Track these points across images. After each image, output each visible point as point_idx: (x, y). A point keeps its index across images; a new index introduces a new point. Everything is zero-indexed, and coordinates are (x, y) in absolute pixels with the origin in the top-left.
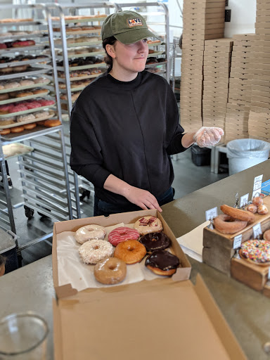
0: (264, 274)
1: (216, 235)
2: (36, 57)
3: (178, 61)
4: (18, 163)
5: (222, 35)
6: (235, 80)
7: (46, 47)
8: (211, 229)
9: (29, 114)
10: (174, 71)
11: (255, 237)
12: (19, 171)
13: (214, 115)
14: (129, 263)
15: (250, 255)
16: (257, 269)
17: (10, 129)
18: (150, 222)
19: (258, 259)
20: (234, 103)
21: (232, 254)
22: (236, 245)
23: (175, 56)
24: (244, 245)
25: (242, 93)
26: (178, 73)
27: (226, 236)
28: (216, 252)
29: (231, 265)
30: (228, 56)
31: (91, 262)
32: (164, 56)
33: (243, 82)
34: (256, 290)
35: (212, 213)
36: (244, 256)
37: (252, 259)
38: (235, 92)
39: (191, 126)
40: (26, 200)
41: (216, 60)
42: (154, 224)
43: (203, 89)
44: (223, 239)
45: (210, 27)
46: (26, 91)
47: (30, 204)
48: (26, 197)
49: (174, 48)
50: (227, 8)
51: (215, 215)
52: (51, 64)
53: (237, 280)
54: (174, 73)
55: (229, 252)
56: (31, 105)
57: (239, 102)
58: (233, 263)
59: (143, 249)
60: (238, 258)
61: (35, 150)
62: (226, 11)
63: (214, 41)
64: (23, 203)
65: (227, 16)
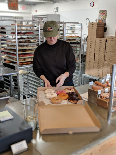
0: (107, 102)
1: (92, 90)
2: (34, 38)
3: (85, 45)
4: (22, 78)
5: (103, 37)
6: (107, 54)
7: (37, 35)
8: (91, 89)
9: (29, 58)
10: (84, 49)
11: (106, 92)
12: (22, 81)
13: (99, 67)
14: (63, 99)
15: (103, 96)
16: (105, 101)
17: (22, 63)
18: (70, 89)
19: (106, 97)
20: (107, 62)
21: (97, 97)
22: (99, 93)
23: (84, 44)
24: (102, 94)
25: (110, 58)
26: (85, 50)
27: (96, 91)
28: (92, 97)
29: (97, 101)
30: (105, 44)
31: (50, 98)
32: (80, 42)
33: (110, 54)
34: (105, 108)
35: (91, 83)
36: (101, 97)
37: (104, 97)
38: (107, 58)
39: (89, 71)
40: (24, 93)
41: (100, 46)
42: (72, 90)
43: (95, 57)
44: (94, 92)
45: (98, 33)
46: (29, 50)
47: (25, 94)
48: (24, 91)
49: (84, 41)
50: (105, 27)
51: (93, 84)
52: (39, 41)
53: (99, 106)
54: (83, 50)
55: (96, 96)
56: (30, 55)
57: (109, 62)
58: (98, 99)
59: (68, 96)
60: (99, 98)
61: (29, 73)
62: (105, 28)
63: (100, 38)
64: (23, 94)
65: (105, 30)
